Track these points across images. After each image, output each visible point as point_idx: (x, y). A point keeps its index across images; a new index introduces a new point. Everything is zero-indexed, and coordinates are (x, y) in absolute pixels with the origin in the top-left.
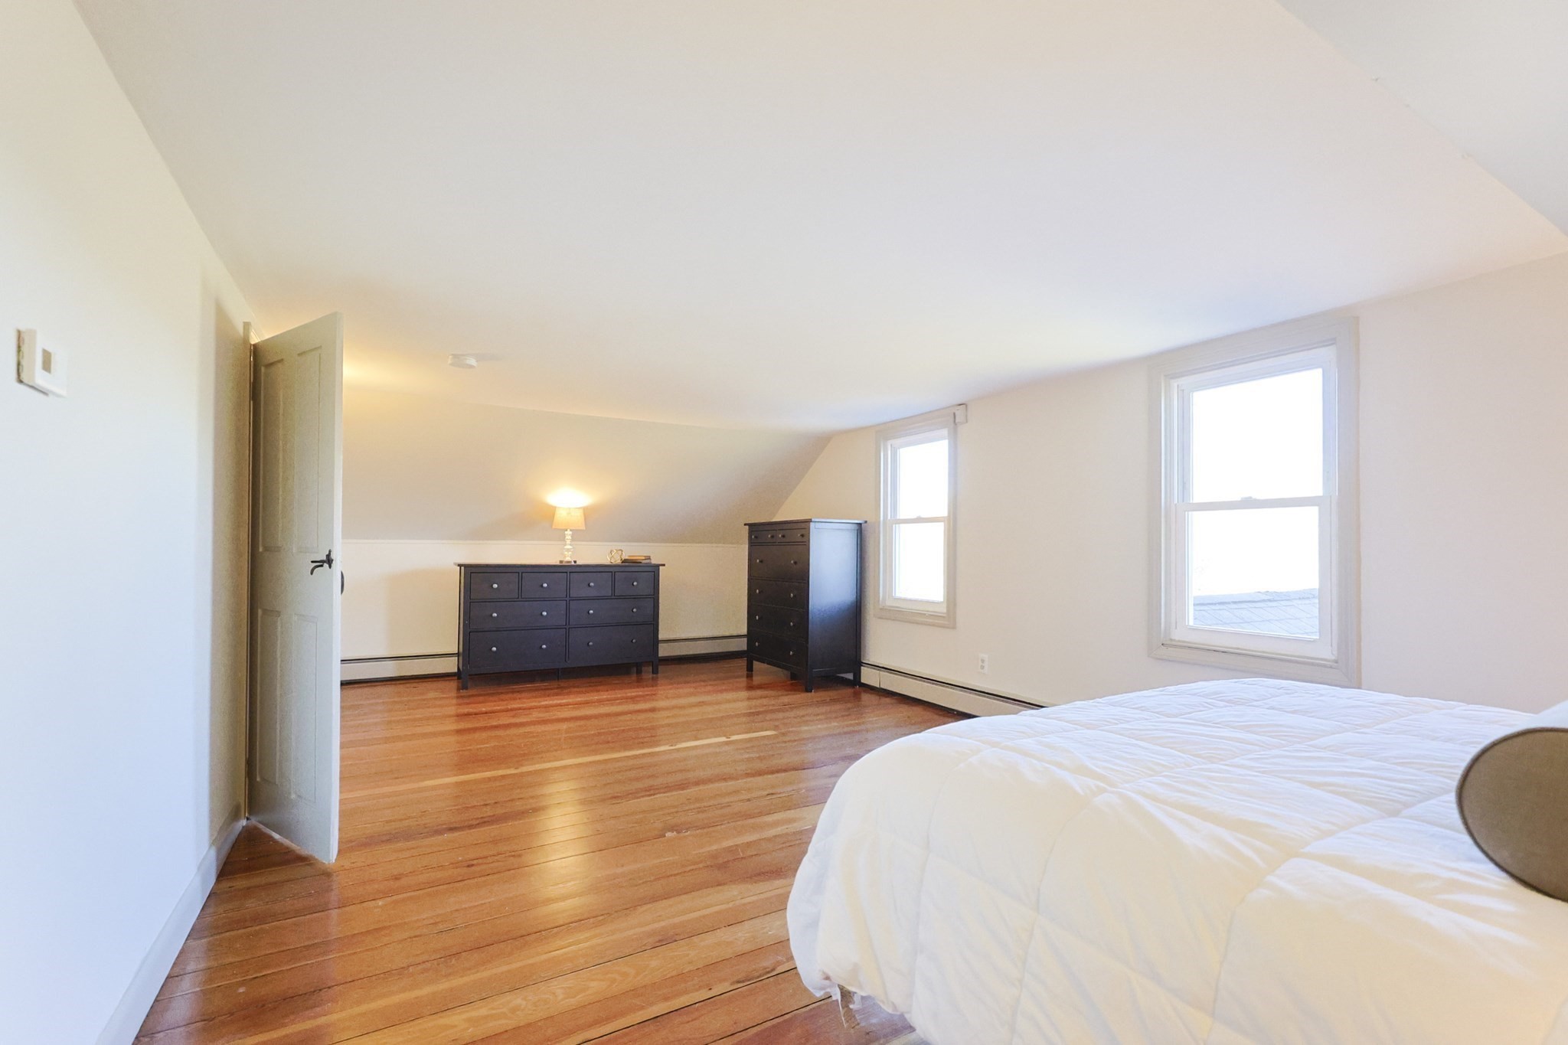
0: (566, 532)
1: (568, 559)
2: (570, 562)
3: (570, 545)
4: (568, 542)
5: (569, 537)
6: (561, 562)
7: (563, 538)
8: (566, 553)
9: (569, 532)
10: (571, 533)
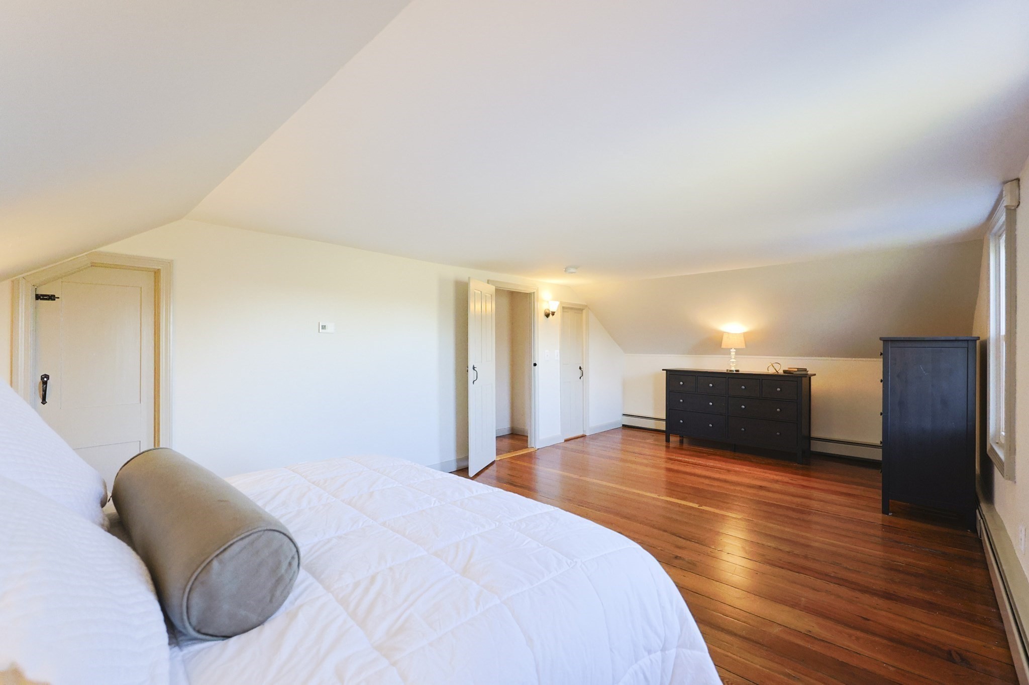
0: (731, 350)
1: (733, 369)
2: (733, 371)
3: (734, 359)
4: (733, 357)
5: (733, 353)
6: (727, 370)
7: (730, 353)
8: (731, 364)
9: (733, 350)
10: (735, 350)
